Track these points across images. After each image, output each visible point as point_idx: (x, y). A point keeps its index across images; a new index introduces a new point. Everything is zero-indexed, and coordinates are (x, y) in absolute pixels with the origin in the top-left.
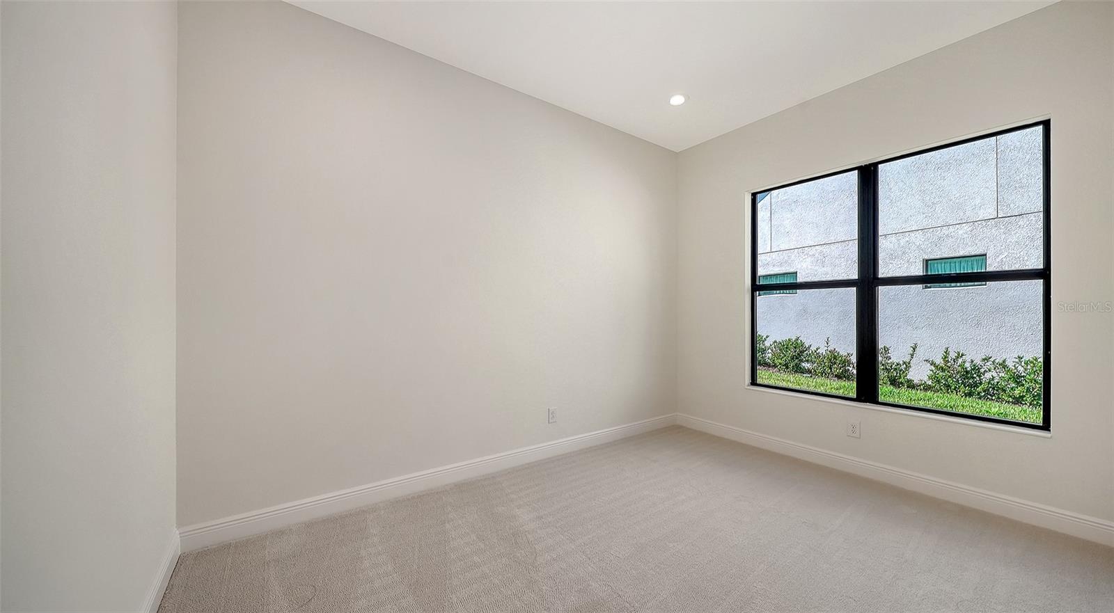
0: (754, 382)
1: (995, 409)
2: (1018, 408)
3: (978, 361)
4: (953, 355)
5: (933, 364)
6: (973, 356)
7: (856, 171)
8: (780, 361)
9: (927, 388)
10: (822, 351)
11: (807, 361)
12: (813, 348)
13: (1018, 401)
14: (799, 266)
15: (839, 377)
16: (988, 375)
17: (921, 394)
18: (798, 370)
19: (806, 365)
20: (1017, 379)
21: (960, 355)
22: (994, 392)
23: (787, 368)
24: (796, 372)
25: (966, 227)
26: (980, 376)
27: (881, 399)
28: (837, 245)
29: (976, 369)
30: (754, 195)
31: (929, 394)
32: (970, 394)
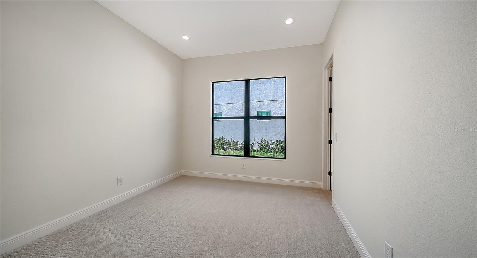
0: (213, 154)
1: (273, 155)
2: (277, 154)
3: (269, 142)
4: (263, 140)
5: (259, 143)
6: (268, 141)
7: (244, 81)
8: (217, 145)
9: (258, 151)
10: (230, 141)
11: (226, 145)
12: (227, 140)
13: (277, 152)
14: (223, 111)
15: (235, 150)
16: (271, 146)
17: (256, 153)
18: (223, 148)
19: (225, 147)
20: (277, 146)
21: (265, 140)
22: (272, 151)
23: (219, 148)
24: (222, 149)
25: (266, 103)
26: (269, 146)
27: (250, 155)
28: (234, 104)
29: (268, 144)
30: (213, 83)
31: (258, 152)
32: (267, 152)
